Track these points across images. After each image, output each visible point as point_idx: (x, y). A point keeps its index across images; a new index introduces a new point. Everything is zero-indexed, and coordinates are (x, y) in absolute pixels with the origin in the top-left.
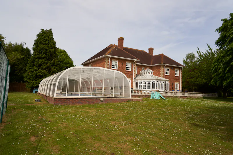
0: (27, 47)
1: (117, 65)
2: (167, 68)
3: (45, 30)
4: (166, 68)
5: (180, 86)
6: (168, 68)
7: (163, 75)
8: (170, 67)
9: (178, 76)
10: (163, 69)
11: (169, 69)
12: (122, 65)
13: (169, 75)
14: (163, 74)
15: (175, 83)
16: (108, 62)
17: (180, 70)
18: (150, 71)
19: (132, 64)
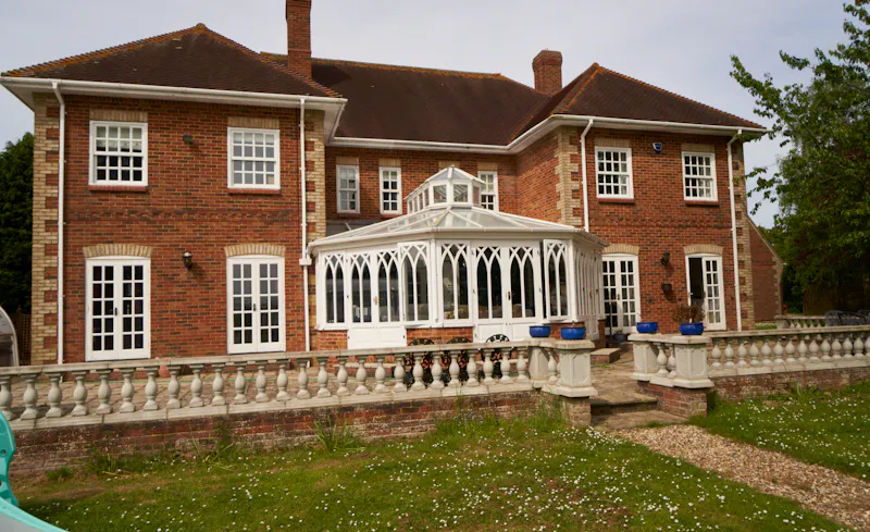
1: (144, 154)
2: (612, 150)
4: (605, 150)
5: (728, 273)
6: (620, 151)
7: (575, 204)
8: (638, 139)
9: (713, 197)
10: (575, 159)
11: (629, 152)
12: (193, 146)
13: (629, 195)
14: (577, 193)
15: (690, 252)
17: (721, 157)
19: (290, 133)
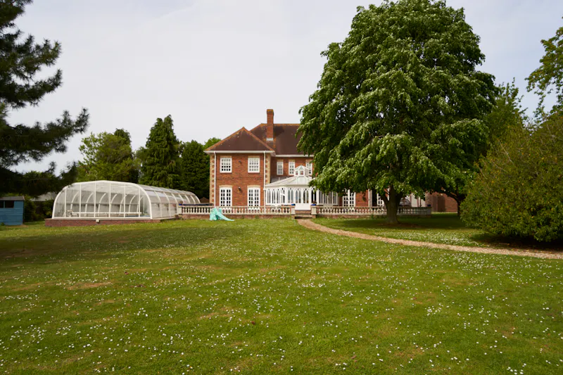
0: (193, 141)
1: (231, 165)
3: (163, 119)
12: (241, 163)
16: (213, 162)
18: (301, 168)
19: (262, 159)
